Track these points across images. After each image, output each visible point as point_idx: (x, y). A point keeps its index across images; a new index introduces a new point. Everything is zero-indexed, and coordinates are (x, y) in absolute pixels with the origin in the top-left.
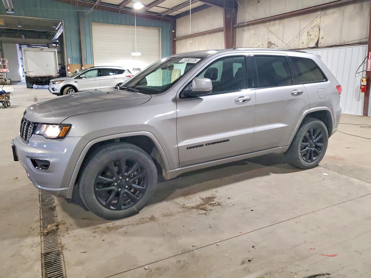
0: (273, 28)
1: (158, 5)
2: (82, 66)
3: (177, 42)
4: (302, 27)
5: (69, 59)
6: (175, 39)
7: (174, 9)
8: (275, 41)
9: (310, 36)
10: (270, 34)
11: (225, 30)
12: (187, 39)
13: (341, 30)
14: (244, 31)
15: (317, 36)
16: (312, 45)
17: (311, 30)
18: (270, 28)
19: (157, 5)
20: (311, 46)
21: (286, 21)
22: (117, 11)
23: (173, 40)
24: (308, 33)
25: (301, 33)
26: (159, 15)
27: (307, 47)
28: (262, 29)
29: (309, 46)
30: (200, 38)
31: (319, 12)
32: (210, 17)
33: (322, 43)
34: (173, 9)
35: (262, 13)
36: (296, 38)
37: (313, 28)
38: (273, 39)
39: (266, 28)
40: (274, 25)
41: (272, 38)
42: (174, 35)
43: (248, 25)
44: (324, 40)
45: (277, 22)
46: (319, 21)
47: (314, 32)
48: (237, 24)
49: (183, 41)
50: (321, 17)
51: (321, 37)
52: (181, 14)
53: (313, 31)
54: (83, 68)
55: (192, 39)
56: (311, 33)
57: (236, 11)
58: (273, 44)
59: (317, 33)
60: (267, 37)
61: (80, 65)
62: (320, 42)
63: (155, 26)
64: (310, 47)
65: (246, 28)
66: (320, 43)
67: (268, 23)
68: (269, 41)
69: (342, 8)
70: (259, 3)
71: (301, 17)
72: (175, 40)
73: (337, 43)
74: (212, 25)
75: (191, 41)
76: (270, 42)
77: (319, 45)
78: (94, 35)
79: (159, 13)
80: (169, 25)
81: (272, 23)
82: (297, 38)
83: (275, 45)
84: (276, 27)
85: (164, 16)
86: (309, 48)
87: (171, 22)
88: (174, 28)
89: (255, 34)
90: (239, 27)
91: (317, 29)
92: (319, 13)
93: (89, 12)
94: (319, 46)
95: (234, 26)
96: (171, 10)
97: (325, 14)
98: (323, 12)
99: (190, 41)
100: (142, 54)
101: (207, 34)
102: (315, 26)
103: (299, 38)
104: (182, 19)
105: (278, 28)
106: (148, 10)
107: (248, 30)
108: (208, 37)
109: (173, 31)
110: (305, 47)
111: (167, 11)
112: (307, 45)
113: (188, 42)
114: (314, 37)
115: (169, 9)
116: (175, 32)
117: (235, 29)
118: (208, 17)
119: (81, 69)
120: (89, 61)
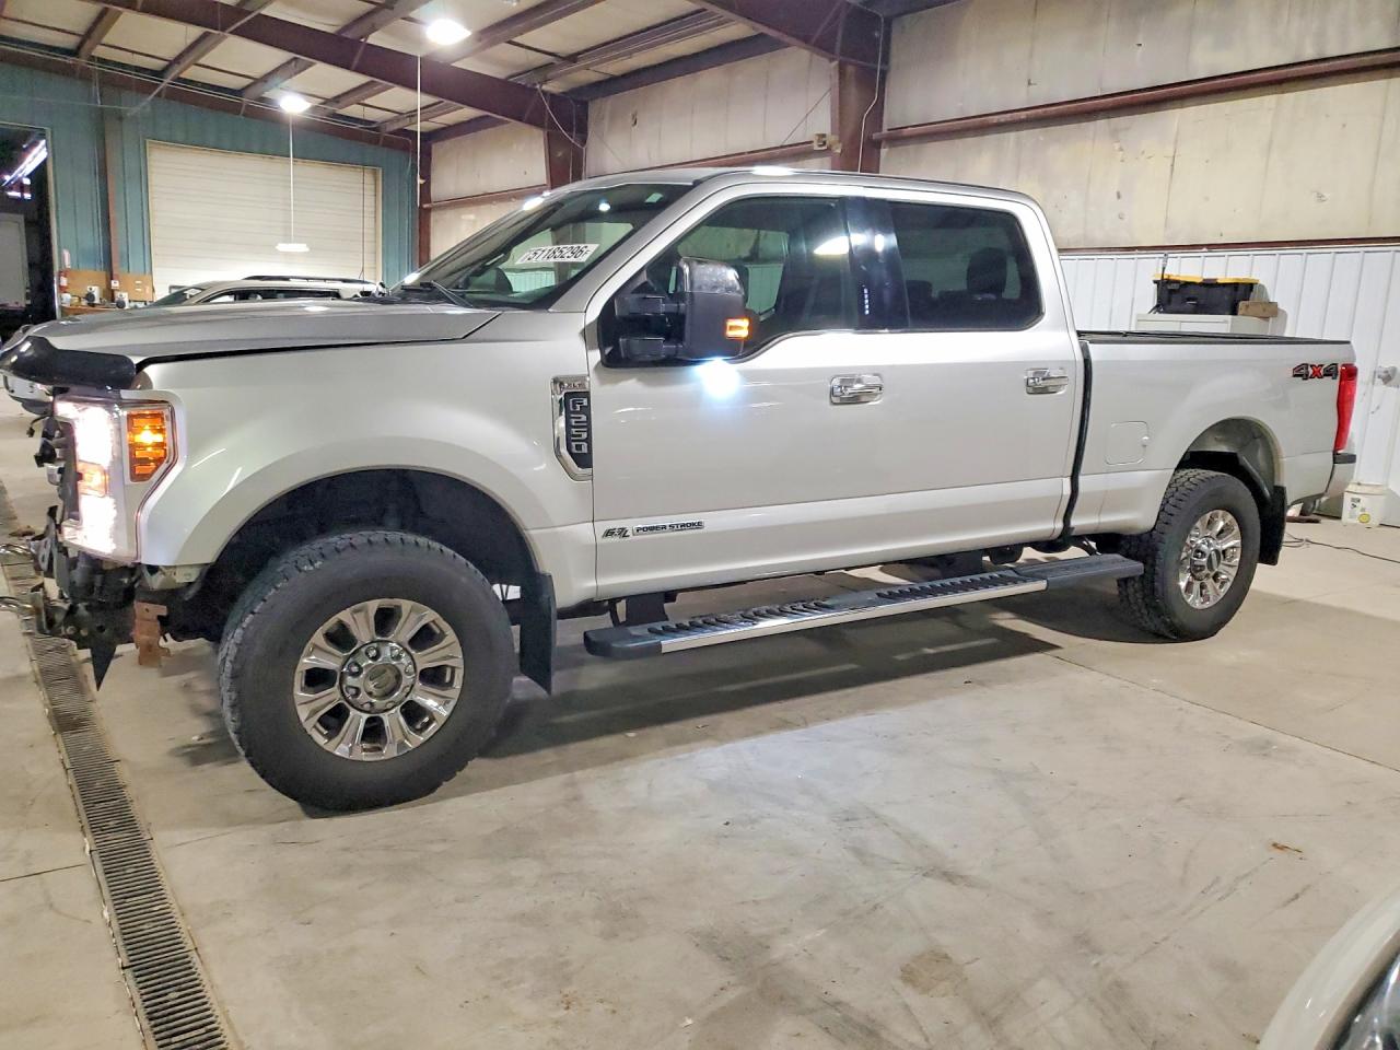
1: (365, 102)
2: (112, 279)
3: (434, 216)
5: (66, 254)
6: (425, 206)
12: (462, 210)
19: (362, 99)
22: (234, 109)
23: (422, 207)
26: (374, 129)
32: (520, 148)
34: (412, 116)
35: (641, 153)
42: (424, 192)
49: (449, 214)
52: (443, 129)
54: (113, 284)
55: (473, 208)
57: (584, 142)
61: (103, 274)
63: (361, 163)
70: (636, 126)
72: (429, 210)
74: (526, 173)
75: (472, 217)
79: (373, 122)
80: (409, 160)
85: (391, 133)
87: (414, 151)
88: (425, 171)
96: (409, 116)
99: (468, 217)
100: (310, 249)
101: (512, 200)
104: (447, 143)
106: (335, 113)
109: (423, 182)
111: (395, 120)
113: (463, 217)
115: (401, 114)
116: (428, 184)
118: (515, 146)
119: (109, 285)
120: (136, 262)
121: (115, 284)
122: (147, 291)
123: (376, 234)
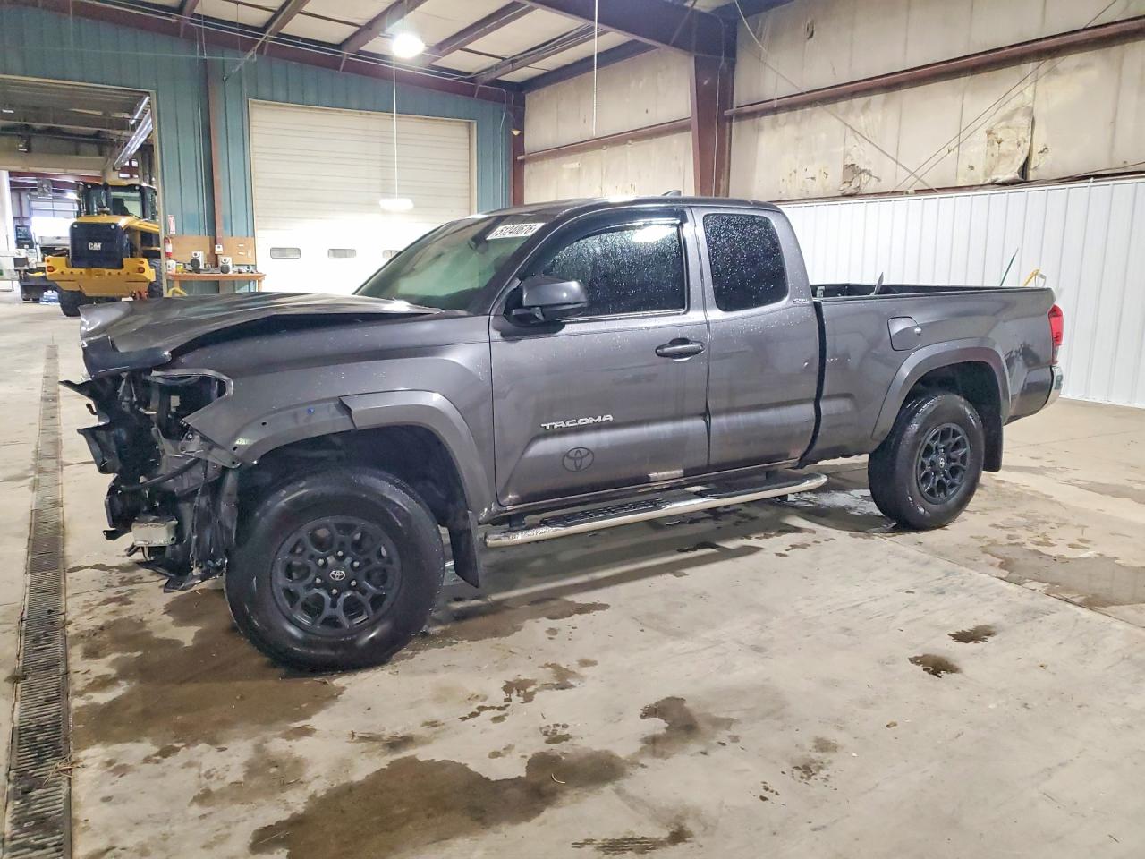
0: (862, 118)
1: (468, 47)
2: (216, 243)
3: (528, 169)
4: (969, 115)
5: (171, 219)
6: (519, 158)
7: (520, 59)
8: (869, 163)
9: (996, 143)
10: (851, 139)
11: (695, 125)
12: (563, 159)
13: (1114, 122)
14: (759, 129)
15: (1022, 144)
16: (1006, 174)
17: (1003, 124)
18: (851, 120)
19: (466, 45)
20: (1002, 178)
21: (909, 95)
22: (334, 64)
23: (515, 160)
24: (989, 133)
25: (963, 136)
26: (469, 81)
27: (989, 181)
28: (824, 125)
29: (994, 178)
30: (605, 153)
31: (1031, 64)
32: (641, 85)
33: (1040, 166)
34: (516, 61)
35: (821, 70)
36: (946, 150)
37: (1009, 117)
38: (863, 155)
39: (836, 120)
40: (866, 107)
41: (861, 152)
42: (517, 145)
43: (775, 110)
44: (1048, 157)
45: (878, 98)
46: (1029, 93)
47: (1012, 131)
48: (735, 106)
49: (547, 165)
50: (1036, 81)
51: (1037, 148)
52: (544, 75)
53: (1008, 127)
54: (217, 249)
55: (580, 156)
56: (1000, 136)
57: (732, 66)
58: (864, 171)
59: (1024, 134)
60: (842, 149)
61: (207, 240)
62: (1033, 164)
63: (456, 116)
64: (999, 181)
65: (766, 120)
66: (1035, 168)
67: (842, 105)
68: (849, 162)
69: (1115, 51)
70: (813, 39)
71: (963, 81)
72: (523, 162)
73: (1102, 166)
74: (647, 111)
75: (576, 165)
76: (853, 165)
77: (1032, 175)
78: (258, 140)
79: (469, 74)
80: (502, 112)
81: (859, 102)
82: (949, 151)
83: (869, 174)
84: (875, 115)
85: (487, 84)
86: (994, 184)
87: (509, 102)
88: (519, 122)
89: (798, 139)
90: (741, 116)
91: (1026, 121)
92: (1029, 67)
93: (242, 64)
94: (1031, 177)
95: (726, 113)
96: (512, 62)
97: (1053, 72)
98: (1046, 65)
99: (570, 164)
100: (415, 207)
101: (630, 142)
102: (1017, 110)
103: (956, 149)
104: (545, 92)
105: (880, 118)
106: (434, 64)
107: (774, 125)
108: (632, 151)
109: (516, 133)
110: (981, 183)
111: (497, 67)
112: (986, 175)
113: (564, 166)
114: (1011, 148)
115: (503, 59)
116: (522, 135)
117: (728, 124)
118: (633, 85)
119: (213, 250)
120: (239, 226)
121: (219, 249)
122: (249, 254)
123: (470, 190)
